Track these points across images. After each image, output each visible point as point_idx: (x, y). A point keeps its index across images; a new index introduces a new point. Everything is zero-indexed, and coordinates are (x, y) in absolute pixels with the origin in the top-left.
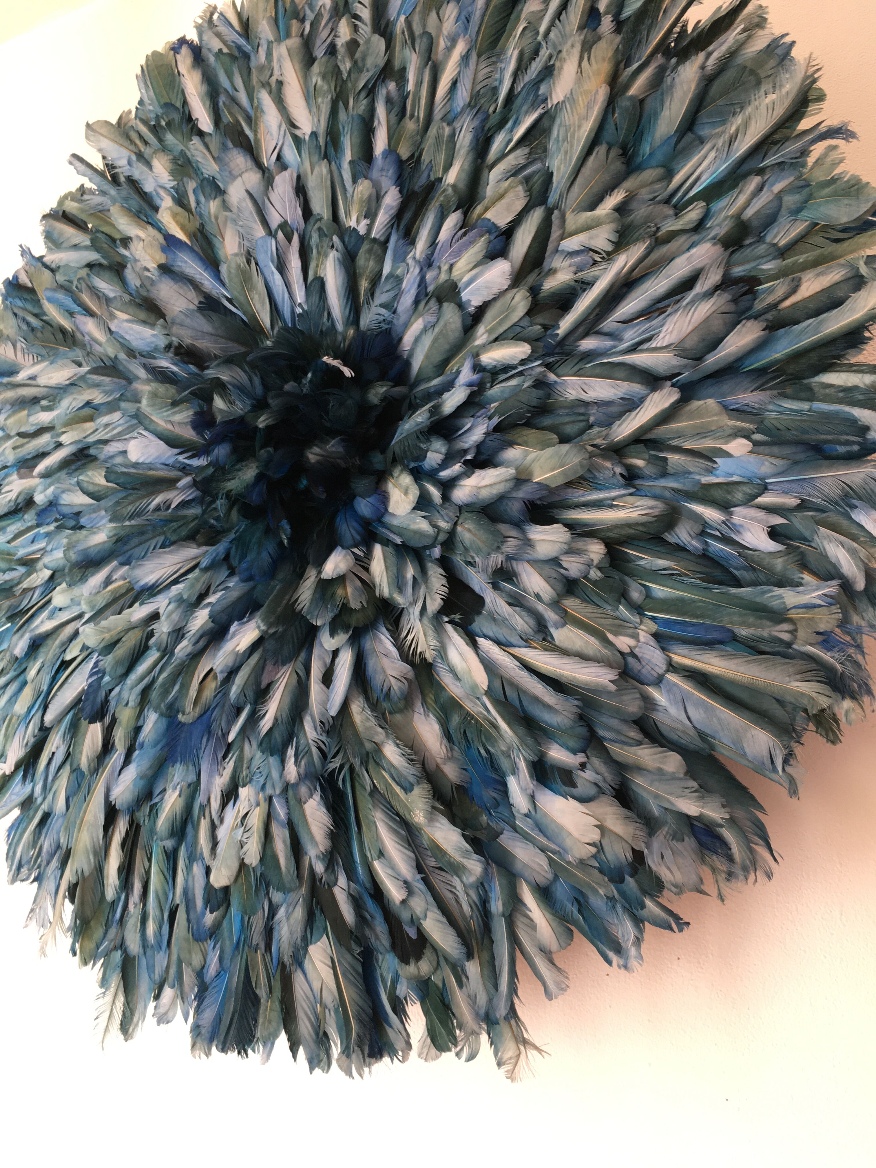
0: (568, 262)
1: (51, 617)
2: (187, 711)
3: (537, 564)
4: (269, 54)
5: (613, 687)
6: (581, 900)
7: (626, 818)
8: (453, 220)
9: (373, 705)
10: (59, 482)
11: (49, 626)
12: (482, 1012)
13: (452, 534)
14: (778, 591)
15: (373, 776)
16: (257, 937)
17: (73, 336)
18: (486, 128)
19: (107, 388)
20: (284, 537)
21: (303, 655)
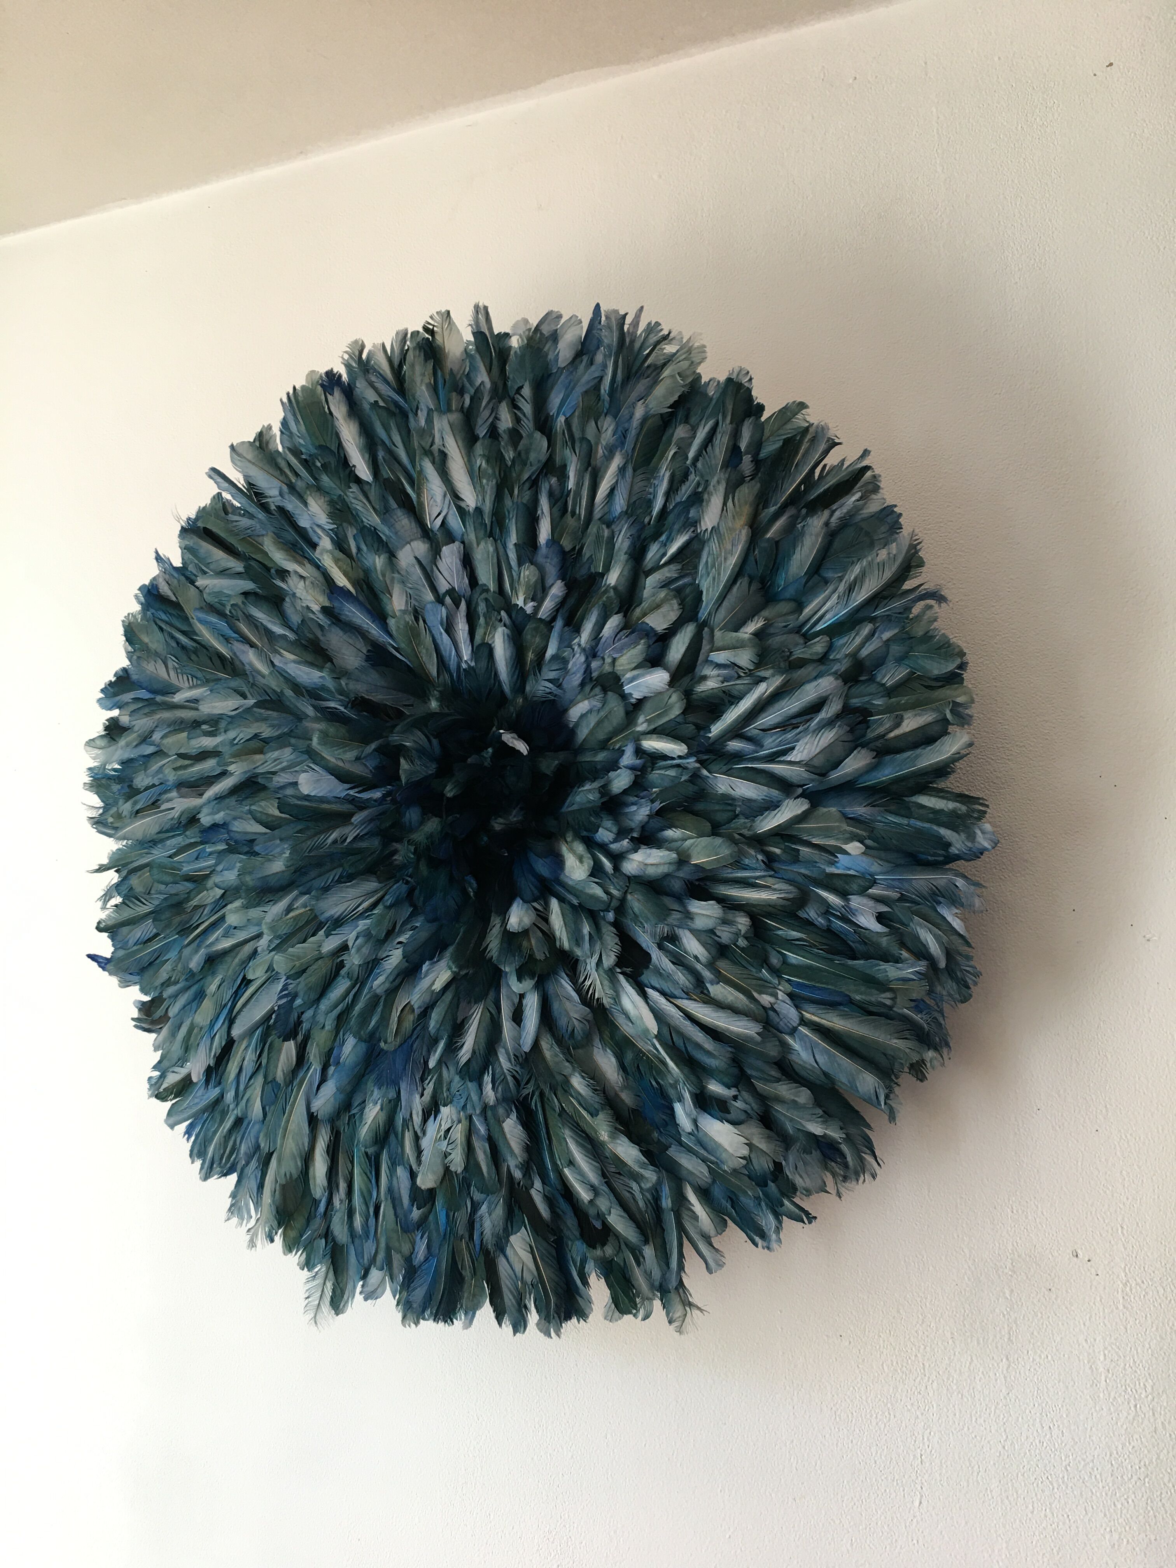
0: (715, 672)
1: (226, 935)
2: (389, 1040)
3: (695, 933)
4: (429, 420)
5: (758, 1038)
6: (734, 1198)
7: (769, 1137)
8: (614, 622)
9: (559, 1041)
10: (228, 808)
11: (226, 944)
12: (657, 1284)
13: (623, 901)
14: (884, 966)
15: (561, 1100)
16: (461, 1229)
17: (232, 663)
18: (642, 537)
19: (276, 722)
20: (470, 890)
21: (492, 995)
